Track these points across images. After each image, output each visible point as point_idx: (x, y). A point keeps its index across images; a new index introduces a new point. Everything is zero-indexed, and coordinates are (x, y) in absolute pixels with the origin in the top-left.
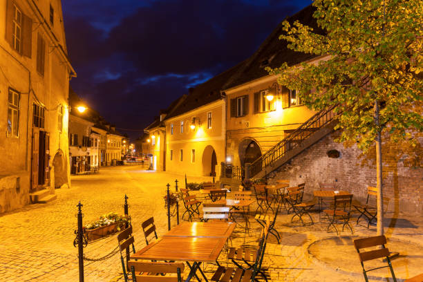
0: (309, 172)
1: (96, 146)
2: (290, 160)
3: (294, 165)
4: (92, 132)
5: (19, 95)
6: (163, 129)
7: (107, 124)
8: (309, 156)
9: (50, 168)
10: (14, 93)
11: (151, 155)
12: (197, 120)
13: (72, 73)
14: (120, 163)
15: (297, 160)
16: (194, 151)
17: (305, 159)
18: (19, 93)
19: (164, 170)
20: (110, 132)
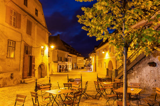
0: (141, 75)
1: (70, 61)
2: (132, 67)
3: (134, 71)
4: (69, 56)
5: (15, 43)
6: (95, 54)
7: (77, 53)
8: (141, 65)
9: (35, 70)
10: (12, 42)
11: (91, 65)
12: (106, 49)
13: (49, 34)
14: (83, 68)
15: (135, 68)
16: (105, 63)
17: (139, 67)
18: (15, 42)
19: (96, 71)
20: (78, 56)
